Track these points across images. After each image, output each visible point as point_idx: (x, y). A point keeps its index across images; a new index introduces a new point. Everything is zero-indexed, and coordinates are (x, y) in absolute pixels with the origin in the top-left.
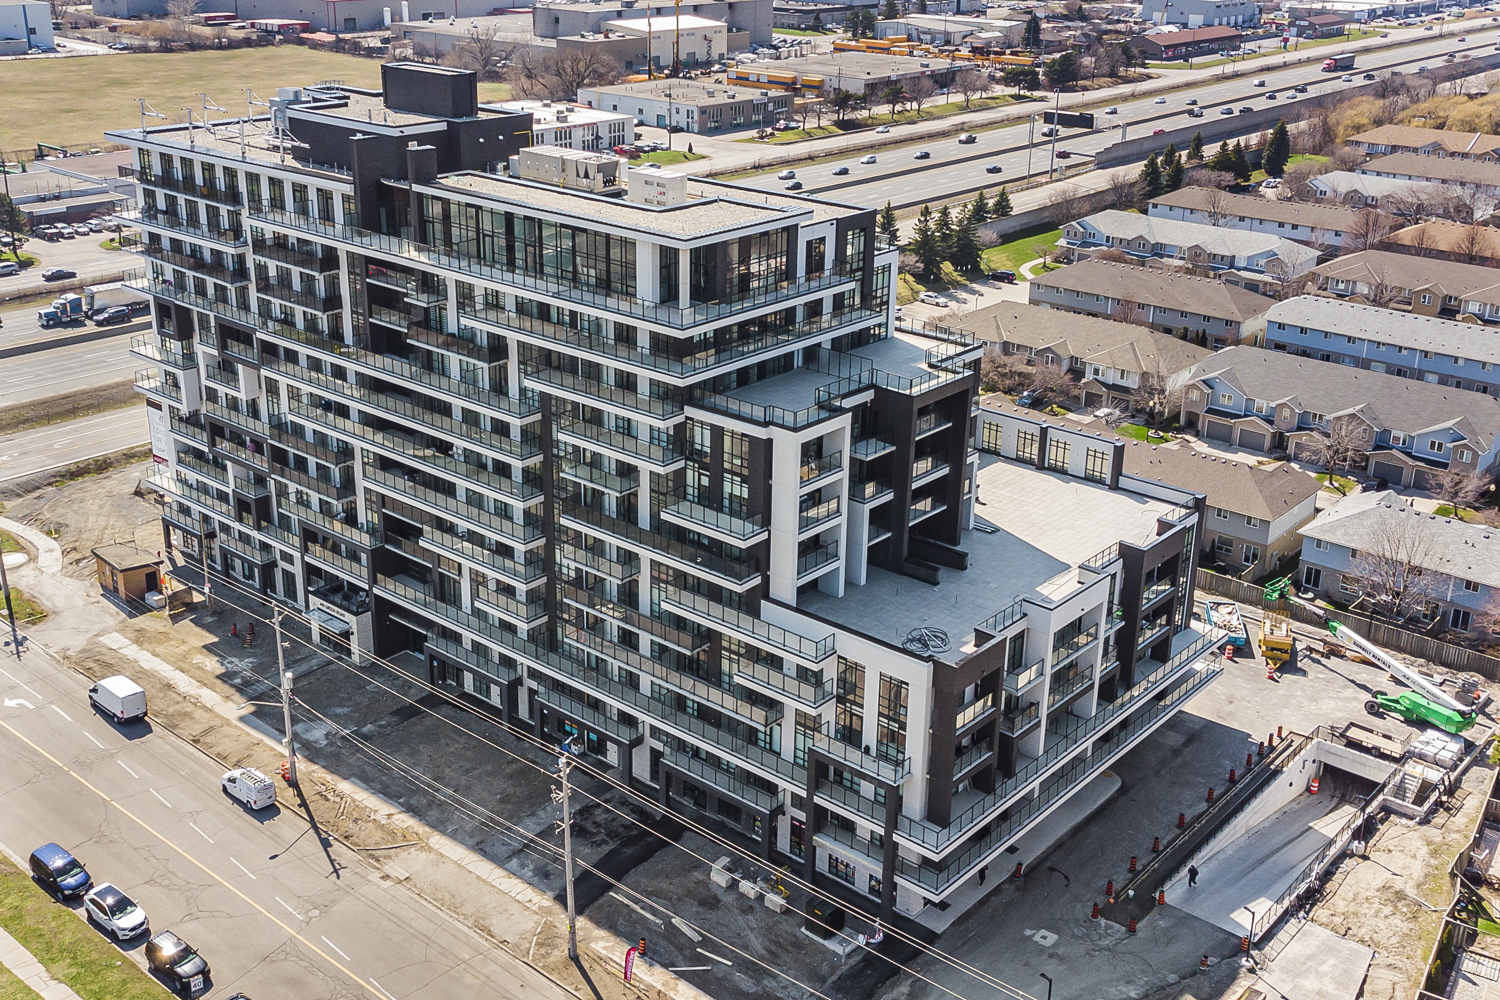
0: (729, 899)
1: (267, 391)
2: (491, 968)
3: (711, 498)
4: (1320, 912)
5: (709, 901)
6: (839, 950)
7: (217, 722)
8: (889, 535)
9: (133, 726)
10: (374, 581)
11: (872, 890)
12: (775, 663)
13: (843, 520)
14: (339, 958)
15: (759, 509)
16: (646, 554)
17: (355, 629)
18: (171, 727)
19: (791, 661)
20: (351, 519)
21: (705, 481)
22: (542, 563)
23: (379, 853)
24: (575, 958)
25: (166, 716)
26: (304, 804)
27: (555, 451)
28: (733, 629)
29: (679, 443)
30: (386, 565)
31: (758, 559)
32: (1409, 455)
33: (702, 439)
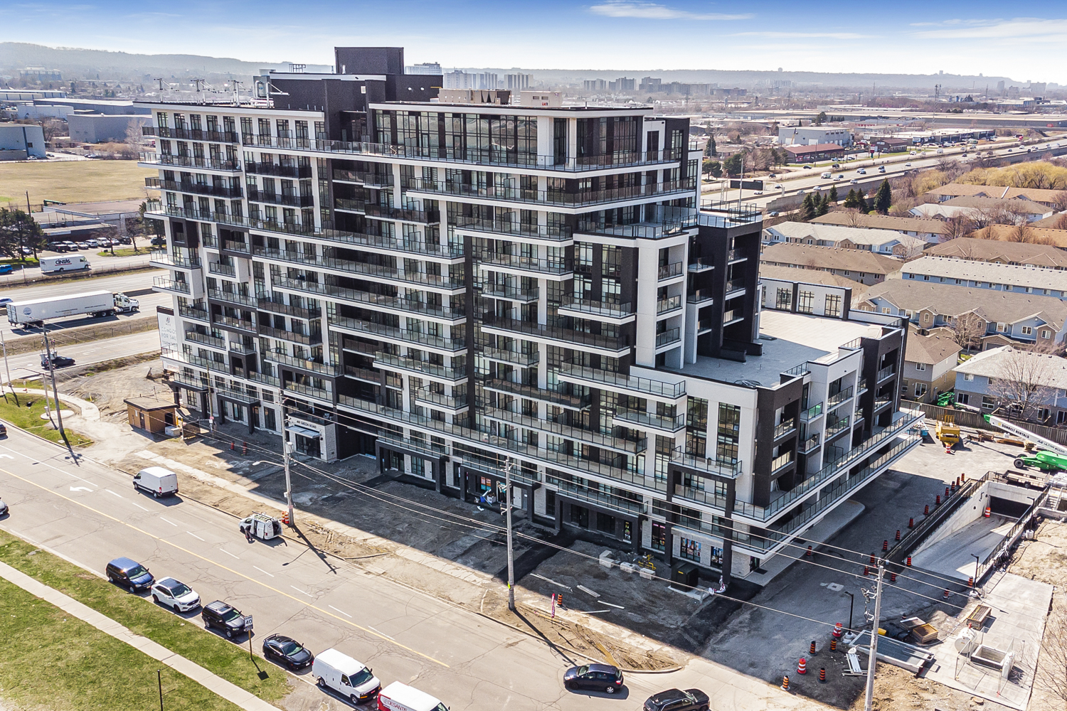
0: (614, 574)
1: (255, 277)
2: (455, 617)
3: (593, 297)
4: (1012, 567)
5: (602, 575)
6: (698, 597)
7: (230, 495)
8: (710, 330)
9: (169, 498)
10: (337, 401)
11: (713, 563)
12: (640, 405)
13: (682, 312)
15: (629, 300)
16: (543, 343)
17: (323, 435)
18: (197, 499)
19: (652, 400)
20: (318, 359)
21: (588, 287)
22: (464, 368)
23: (361, 560)
24: (513, 609)
25: (192, 493)
26: (301, 535)
27: (475, 285)
28: (609, 387)
29: (570, 261)
30: (345, 388)
31: (627, 335)
32: (1009, 337)
33: (586, 256)
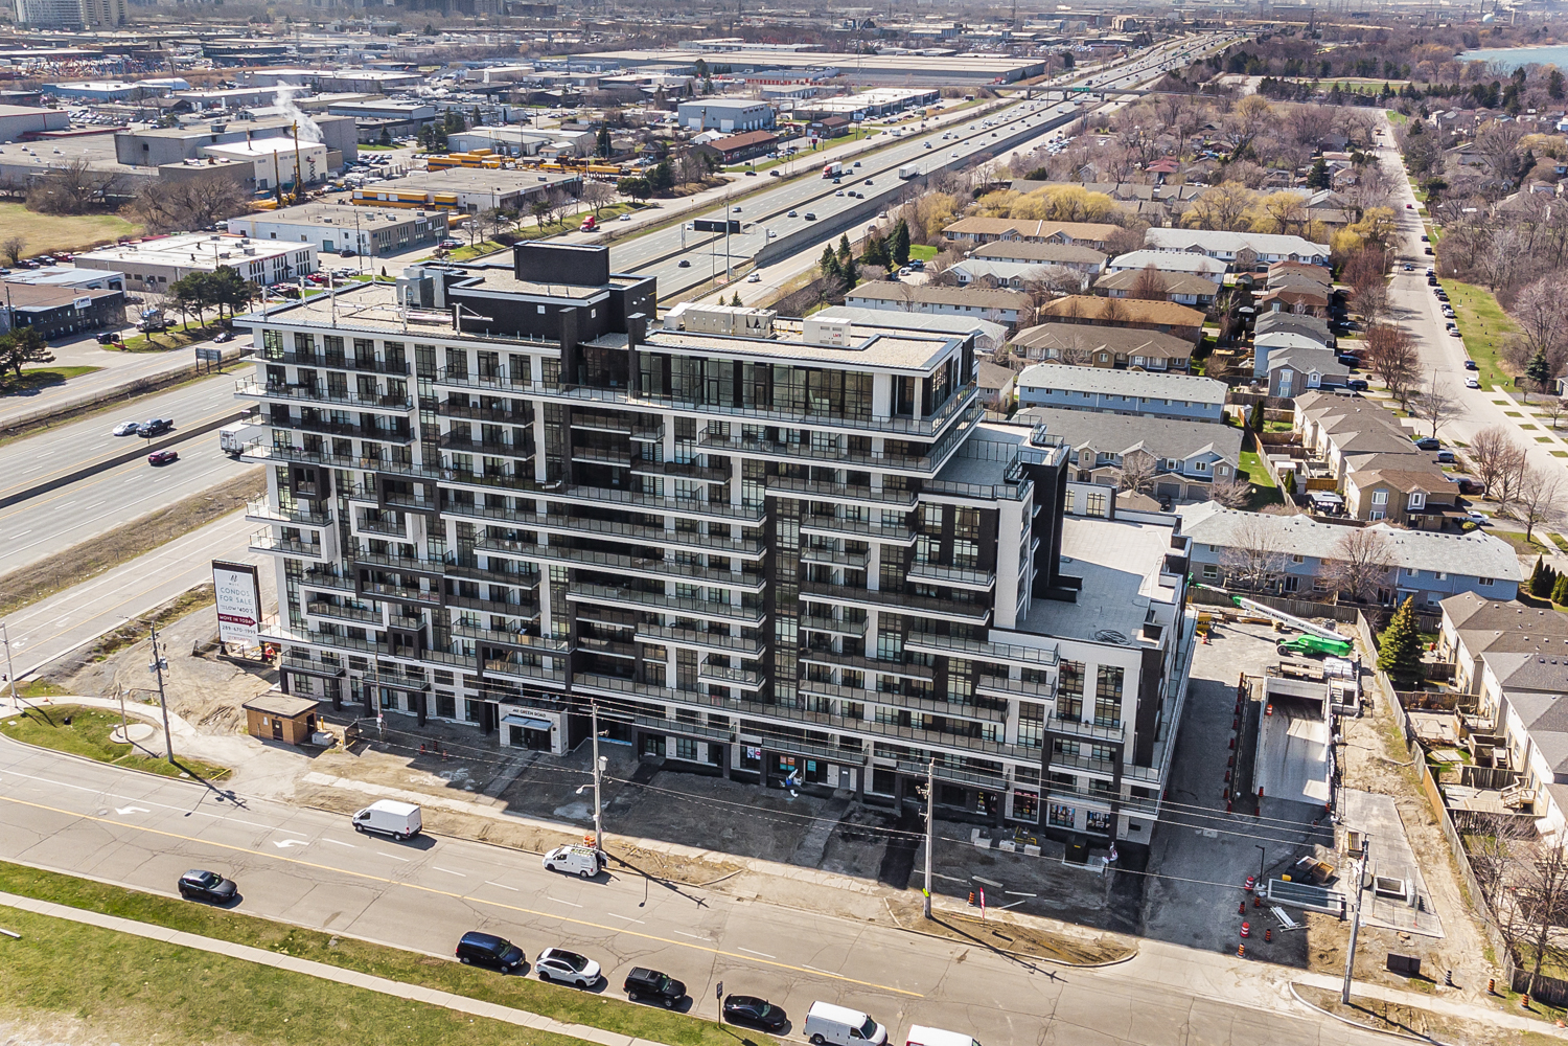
0: (996, 856)
1: (428, 533)
2: (880, 938)
3: (943, 559)
5: (986, 861)
6: (1100, 869)
7: (486, 822)
9: (416, 839)
10: (570, 681)
11: (1089, 827)
12: (1001, 672)
13: (1028, 563)
14: (765, 958)
15: (987, 562)
16: (873, 610)
17: (558, 725)
18: (451, 834)
19: (1016, 666)
21: (936, 548)
22: (760, 636)
23: (719, 884)
24: (929, 917)
25: (435, 826)
26: (623, 864)
27: (779, 544)
28: (959, 653)
29: (911, 523)
30: (582, 664)
31: (983, 602)
32: (1181, 475)
33: (934, 517)
